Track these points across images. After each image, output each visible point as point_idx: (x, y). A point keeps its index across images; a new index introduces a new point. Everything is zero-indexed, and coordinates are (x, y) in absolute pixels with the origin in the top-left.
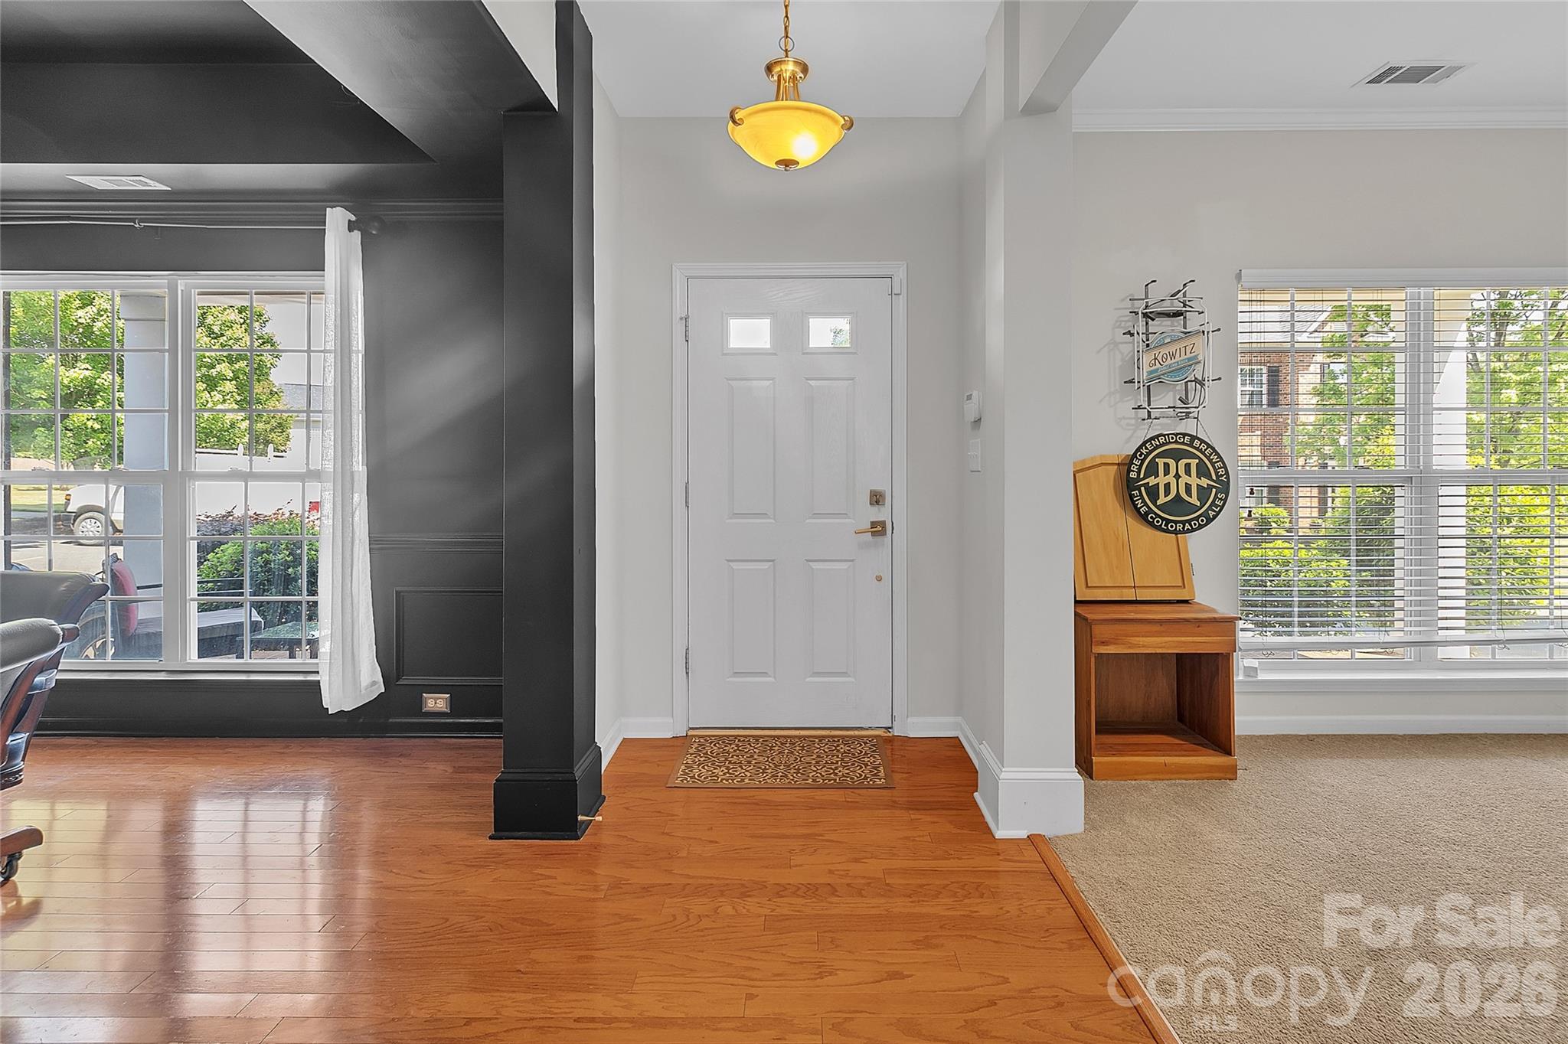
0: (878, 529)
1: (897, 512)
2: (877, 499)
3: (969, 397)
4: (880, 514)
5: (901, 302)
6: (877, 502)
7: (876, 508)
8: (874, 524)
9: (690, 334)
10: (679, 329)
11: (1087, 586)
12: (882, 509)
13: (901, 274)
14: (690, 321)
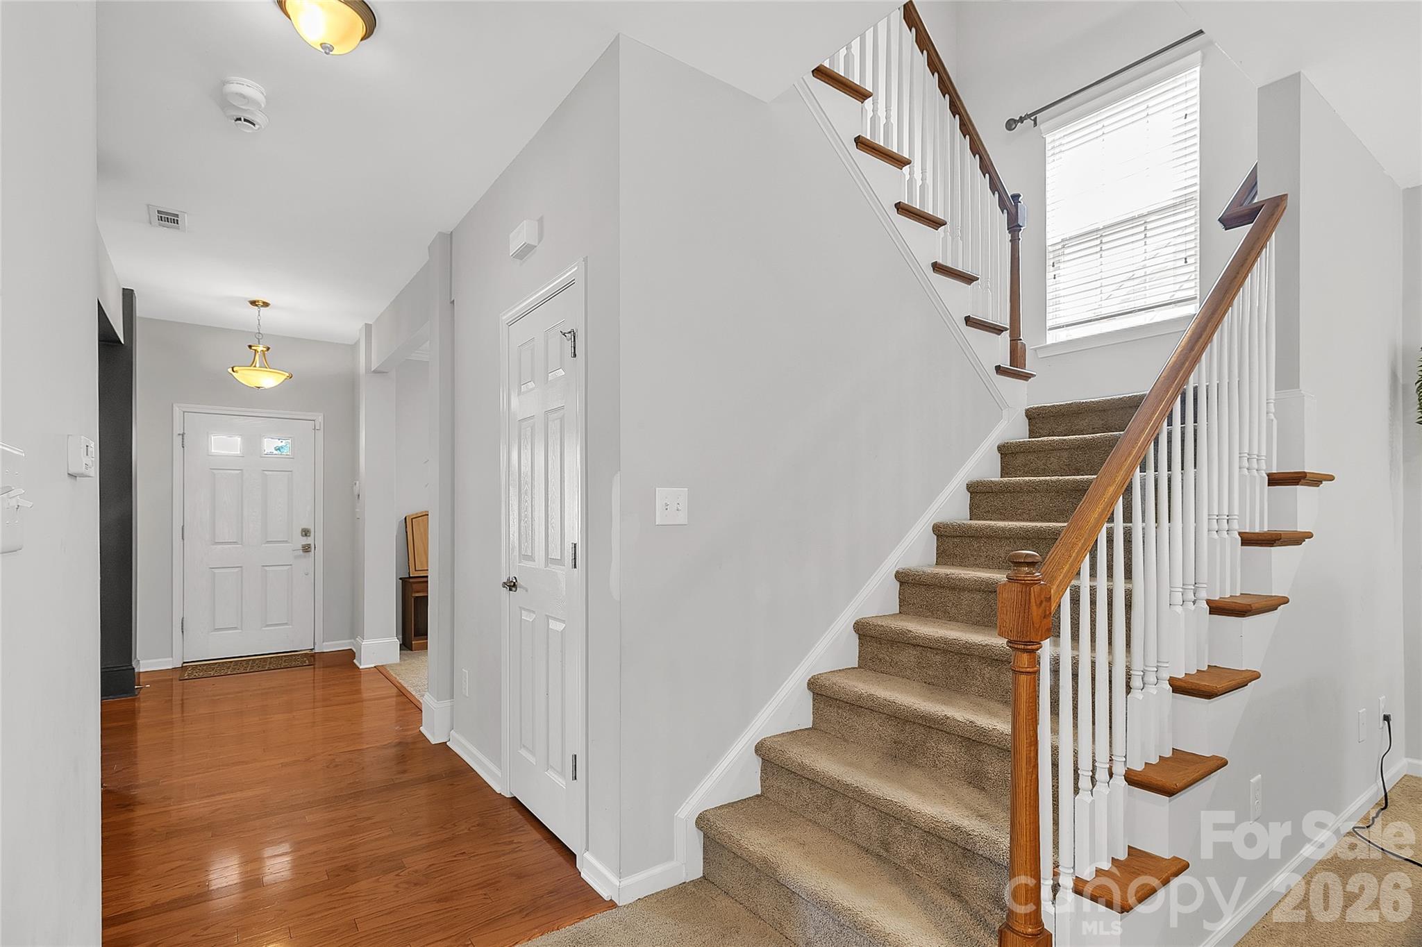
0: (306, 549)
1: (318, 539)
2: (306, 533)
3: (355, 484)
4: (309, 540)
5: (320, 434)
6: (306, 535)
7: (305, 538)
8: (304, 546)
9: (184, 443)
10: (177, 440)
11: (416, 570)
12: (309, 538)
13: (320, 419)
14: (185, 435)
